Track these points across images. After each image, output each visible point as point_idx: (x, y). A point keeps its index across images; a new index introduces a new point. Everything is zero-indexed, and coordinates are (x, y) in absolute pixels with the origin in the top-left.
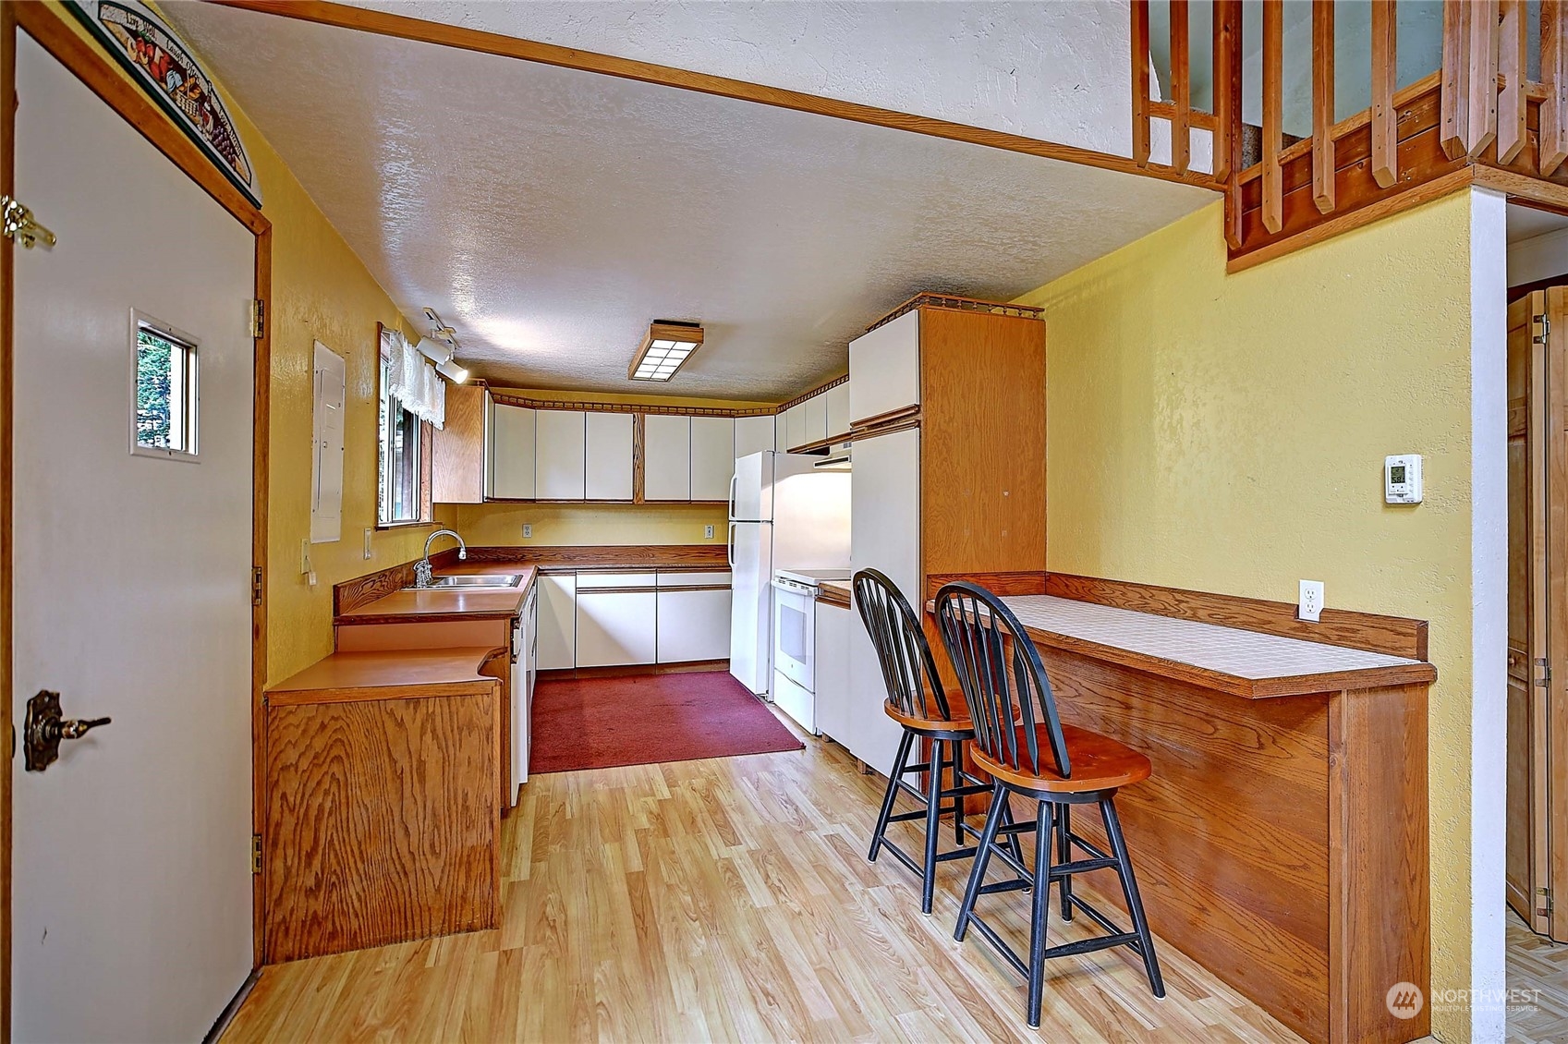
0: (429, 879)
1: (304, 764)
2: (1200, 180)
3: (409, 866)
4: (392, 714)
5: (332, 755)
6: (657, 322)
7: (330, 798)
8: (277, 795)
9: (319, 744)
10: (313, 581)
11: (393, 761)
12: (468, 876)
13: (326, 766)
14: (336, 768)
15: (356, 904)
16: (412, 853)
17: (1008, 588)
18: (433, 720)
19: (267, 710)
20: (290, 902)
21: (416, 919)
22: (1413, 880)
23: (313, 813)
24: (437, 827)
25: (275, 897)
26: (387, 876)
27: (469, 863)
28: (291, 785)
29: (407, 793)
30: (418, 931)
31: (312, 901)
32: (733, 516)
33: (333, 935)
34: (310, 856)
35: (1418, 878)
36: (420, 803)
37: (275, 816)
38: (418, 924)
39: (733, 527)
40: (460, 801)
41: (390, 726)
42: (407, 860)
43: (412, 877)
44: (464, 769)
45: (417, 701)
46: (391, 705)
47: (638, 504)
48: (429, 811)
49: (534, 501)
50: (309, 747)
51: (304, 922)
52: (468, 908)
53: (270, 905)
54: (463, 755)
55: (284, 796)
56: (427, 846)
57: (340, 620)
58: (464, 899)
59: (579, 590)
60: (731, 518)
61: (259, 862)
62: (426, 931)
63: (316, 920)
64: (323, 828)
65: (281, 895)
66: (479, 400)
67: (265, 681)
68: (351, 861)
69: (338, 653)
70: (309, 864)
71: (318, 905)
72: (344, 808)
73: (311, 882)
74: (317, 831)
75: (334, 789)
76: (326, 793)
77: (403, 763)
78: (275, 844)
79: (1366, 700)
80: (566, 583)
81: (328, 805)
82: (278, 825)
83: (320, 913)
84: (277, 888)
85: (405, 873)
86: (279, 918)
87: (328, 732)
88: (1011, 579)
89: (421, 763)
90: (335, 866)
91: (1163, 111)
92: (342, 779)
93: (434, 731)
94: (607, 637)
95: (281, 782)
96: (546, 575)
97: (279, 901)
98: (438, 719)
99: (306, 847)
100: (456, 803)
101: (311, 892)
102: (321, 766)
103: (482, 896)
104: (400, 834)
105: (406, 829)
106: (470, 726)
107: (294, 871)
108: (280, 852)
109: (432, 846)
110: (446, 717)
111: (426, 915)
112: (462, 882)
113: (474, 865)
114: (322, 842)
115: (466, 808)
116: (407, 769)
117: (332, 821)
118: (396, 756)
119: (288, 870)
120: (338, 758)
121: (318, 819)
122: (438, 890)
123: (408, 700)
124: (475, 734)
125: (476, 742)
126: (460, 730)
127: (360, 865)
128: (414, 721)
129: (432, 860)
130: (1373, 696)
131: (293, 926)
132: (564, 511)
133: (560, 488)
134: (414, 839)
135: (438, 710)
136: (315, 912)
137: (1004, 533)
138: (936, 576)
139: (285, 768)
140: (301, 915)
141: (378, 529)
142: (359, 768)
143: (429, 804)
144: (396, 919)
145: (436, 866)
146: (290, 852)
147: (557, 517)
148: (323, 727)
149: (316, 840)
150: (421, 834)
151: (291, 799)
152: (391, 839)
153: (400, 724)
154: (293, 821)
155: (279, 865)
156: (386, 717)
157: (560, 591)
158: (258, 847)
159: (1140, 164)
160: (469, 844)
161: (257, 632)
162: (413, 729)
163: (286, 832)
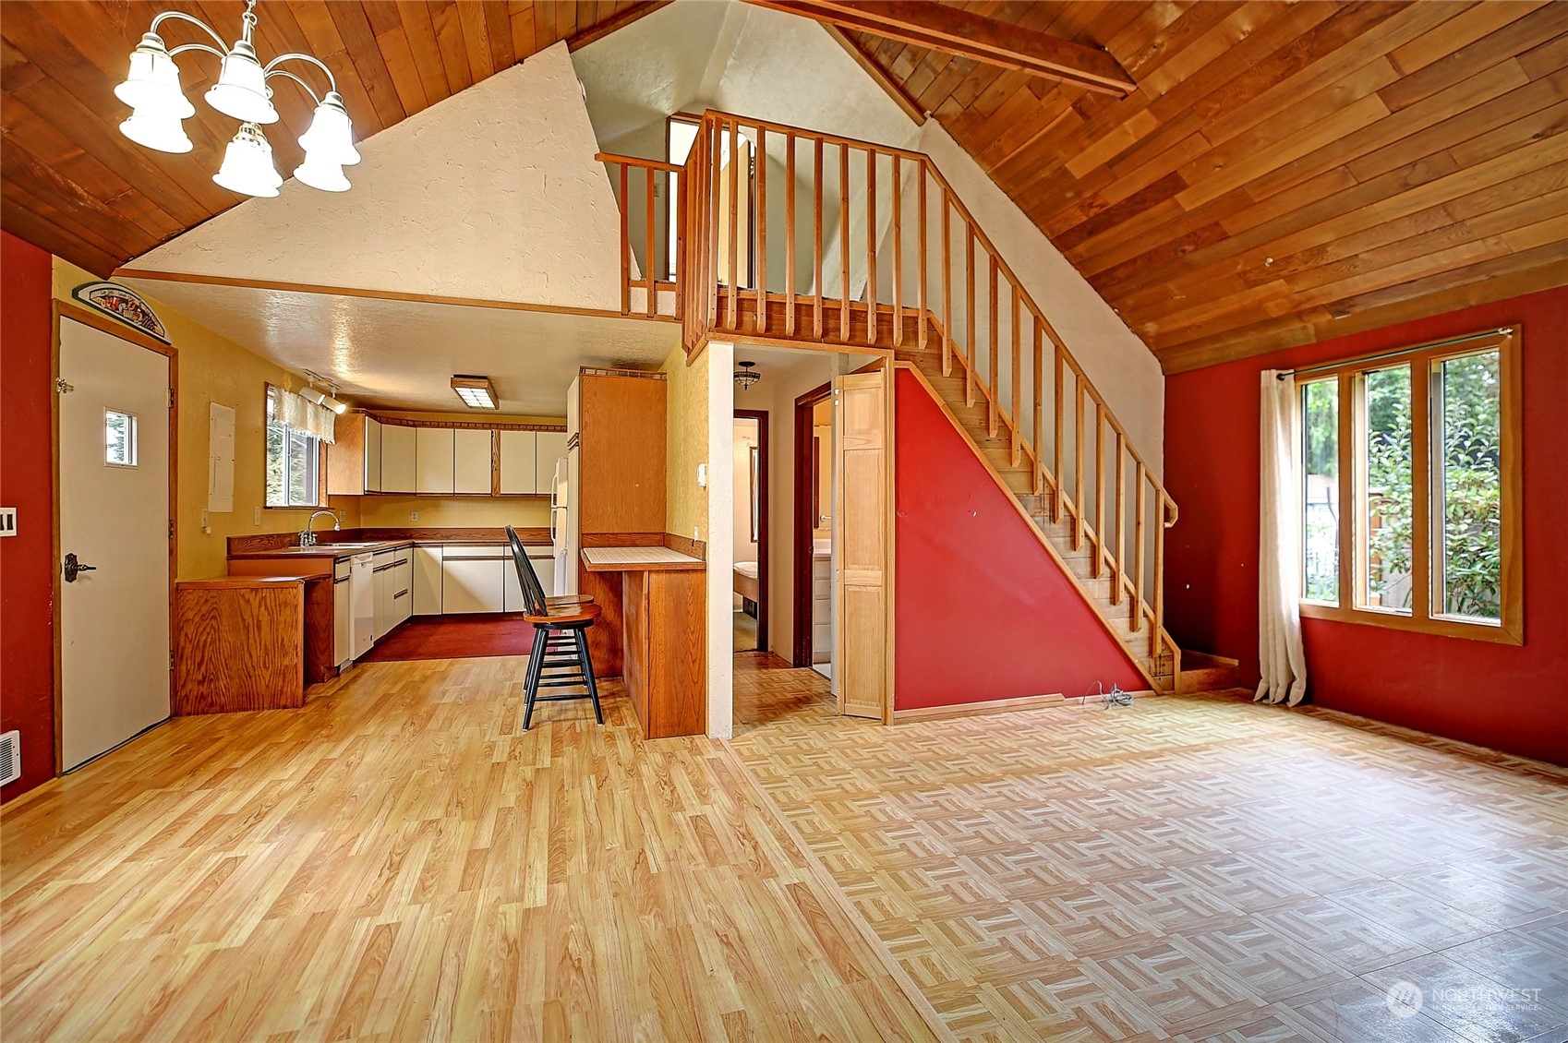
0: (262, 680)
1: (197, 619)
2: (666, 319)
3: (252, 673)
4: (243, 596)
5: (212, 615)
6: (455, 376)
7: (210, 636)
8: (183, 634)
9: (204, 610)
10: (209, 531)
11: (244, 620)
12: (284, 680)
13: (208, 621)
14: (213, 622)
15: (224, 690)
16: (253, 666)
17: (637, 542)
18: (265, 601)
19: (177, 592)
20: (190, 686)
21: (256, 700)
22: (694, 661)
23: (201, 643)
24: (267, 654)
25: (182, 683)
26: (240, 677)
27: (284, 674)
28: (190, 630)
29: (251, 636)
30: (256, 706)
31: (200, 687)
32: (555, 504)
33: (212, 704)
34: (200, 665)
35: (698, 661)
36: (258, 642)
37: (182, 644)
38: (257, 703)
39: (555, 512)
40: (280, 642)
41: (242, 602)
42: (251, 670)
43: (253, 679)
44: (282, 626)
45: (257, 590)
46: (243, 591)
47: (495, 497)
48: (263, 646)
49: (415, 494)
50: (199, 611)
51: (197, 697)
52: (284, 696)
53: (179, 687)
54: (281, 619)
55: (186, 634)
56: (262, 664)
57: (231, 557)
58: (281, 691)
59: (445, 559)
60: (553, 506)
61: (173, 664)
62: (261, 706)
63: (203, 697)
64: (206, 652)
65: (185, 683)
66: (361, 424)
67: (176, 577)
68: (221, 668)
69: (230, 574)
70: (199, 669)
71: (204, 689)
72: (217, 642)
73: (200, 678)
74: (203, 652)
75: (212, 632)
76: (208, 634)
77: (250, 621)
78: (182, 658)
79: (663, 577)
80: (436, 553)
81: (209, 640)
82: (183, 648)
83: (205, 694)
84: (183, 679)
85: (250, 677)
86: (183, 694)
87: (209, 604)
88: (638, 537)
89: (259, 622)
90: (212, 671)
91: (638, 284)
92: (216, 627)
93: (266, 606)
94: (467, 593)
95: (185, 628)
96: (420, 547)
97: (184, 686)
98: (268, 600)
99: (198, 660)
100: (277, 642)
101: (200, 683)
102: (205, 620)
103: (291, 691)
104: (247, 656)
105: (251, 654)
106: (286, 604)
107: (191, 672)
108: (184, 661)
109: (264, 664)
110: (273, 598)
111: (261, 698)
112: (280, 683)
113: (287, 676)
114: (206, 658)
115: (283, 645)
116: (251, 624)
117: (211, 649)
118: (246, 617)
119: (188, 671)
120: (214, 617)
121: (204, 646)
122: (267, 686)
123: (252, 589)
124: (288, 608)
125: (289, 612)
126: (280, 606)
127: (226, 671)
128: (255, 601)
129: (264, 671)
130: (668, 575)
131: (191, 698)
132: (443, 502)
133: (434, 484)
134: (255, 659)
135: (268, 595)
136: (202, 693)
137: (636, 509)
138: (587, 534)
139: (187, 621)
140: (195, 693)
141: (266, 508)
142: (225, 623)
143: (263, 642)
144: (245, 699)
145: (267, 674)
146: (189, 662)
147: (438, 506)
148: (207, 601)
149: (203, 656)
150: (258, 657)
151: (190, 636)
152: (242, 659)
153: (248, 601)
154: (191, 647)
155: (184, 668)
156: (240, 598)
157: (431, 559)
158: (172, 657)
159: (626, 312)
160: (284, 664)
161: (172, 552)
162: (255, 603)
163: (188, 651)
